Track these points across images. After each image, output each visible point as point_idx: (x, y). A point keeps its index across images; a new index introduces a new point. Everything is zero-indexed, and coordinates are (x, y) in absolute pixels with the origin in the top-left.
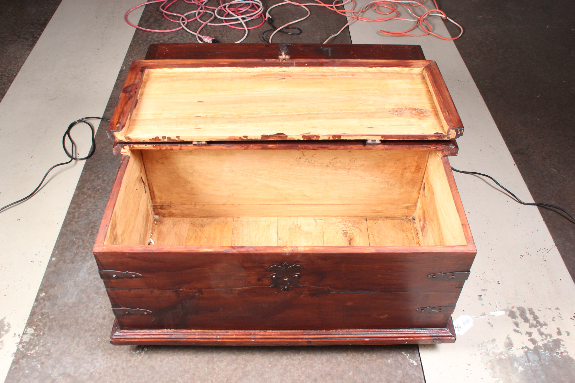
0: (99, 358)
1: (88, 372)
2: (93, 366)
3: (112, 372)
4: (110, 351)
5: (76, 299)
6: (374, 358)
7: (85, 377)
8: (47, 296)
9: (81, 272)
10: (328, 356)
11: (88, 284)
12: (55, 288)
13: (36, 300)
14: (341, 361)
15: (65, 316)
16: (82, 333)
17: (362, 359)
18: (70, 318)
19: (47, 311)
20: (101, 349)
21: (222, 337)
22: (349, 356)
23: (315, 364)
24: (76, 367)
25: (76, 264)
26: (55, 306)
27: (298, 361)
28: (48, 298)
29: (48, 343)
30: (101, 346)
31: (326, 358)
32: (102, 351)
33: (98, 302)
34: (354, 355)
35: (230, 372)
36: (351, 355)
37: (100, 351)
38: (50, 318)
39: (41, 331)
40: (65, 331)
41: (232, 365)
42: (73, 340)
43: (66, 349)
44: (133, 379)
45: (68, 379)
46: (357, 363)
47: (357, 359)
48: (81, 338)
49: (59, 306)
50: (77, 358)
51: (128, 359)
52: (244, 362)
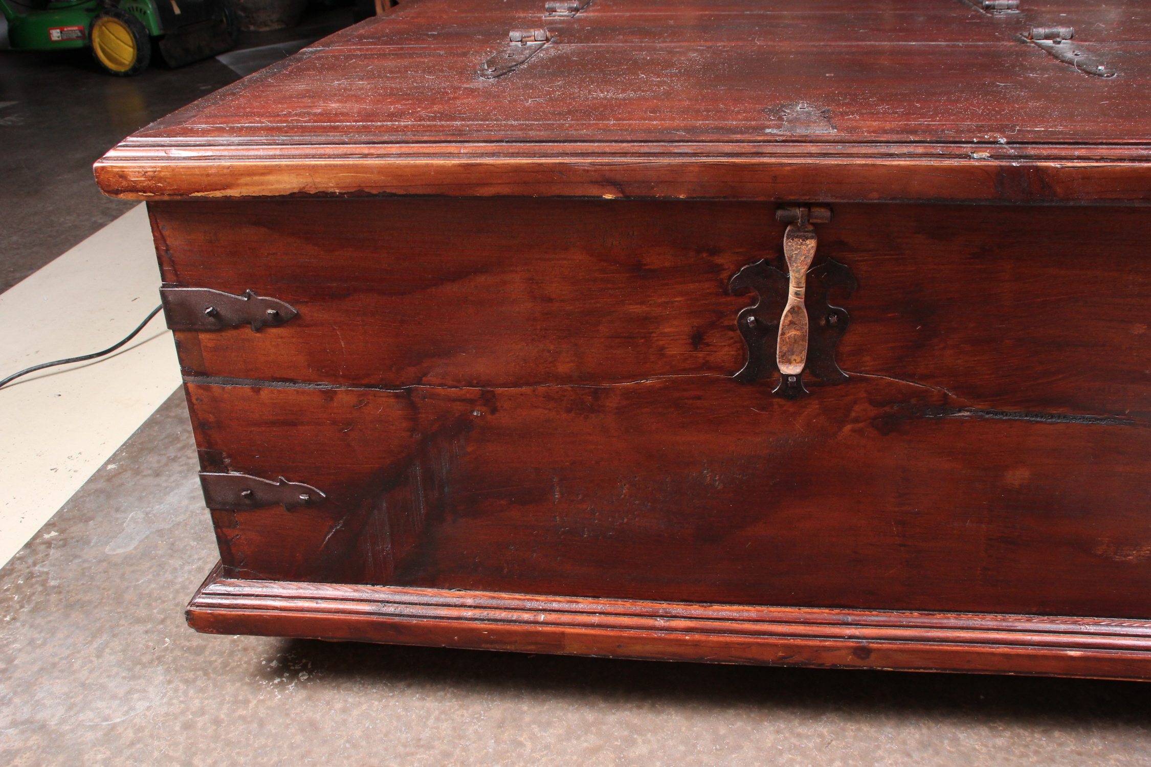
0: (151, 689)
1: (105, 723)
2: (126, 708)
3: (177, 728)
4: (192, 673)
5: (135, 548)
6: (1095, 749)
7: (90, 736)
8: (61, 537)
9: (172, 494)
10: (925, 731)
11: (181, 518)
12: (91, 522)
13: (28, 545)
14: (975, 749)
15: (91, 584)
16: (123, 625)
17: (1049, 749)
18: (104, 589)
19: (46, 570)
20: (166, 667)
21: (553, 617)
22: (1001, 736)
23: (880, 752)
24: (70, 708)
25: (164, 478)
26: (71, 561)
27: (818, 740)
28: (61, 543)
29: (15, 641)
30: (169, 658)
31: (917, 736)
32: (168, 671)
33: (196, 557)
34: (1019, 734)
35: (575, 758)
36: (1008, 734)
37: (159, 672)
38: (48, 585)
39: (9, 614)
40: (75, 616)
41: (583, 738)
42: (89, 639)
43: (62, 659)
44: (238, 753)
45: (35, 737)
46: (1035, 758)
47: (1033, 748)
48: (114, 636)
49: (85, 561)
50: (83, 685)
51: (240, 698)
52: (626, 733)
